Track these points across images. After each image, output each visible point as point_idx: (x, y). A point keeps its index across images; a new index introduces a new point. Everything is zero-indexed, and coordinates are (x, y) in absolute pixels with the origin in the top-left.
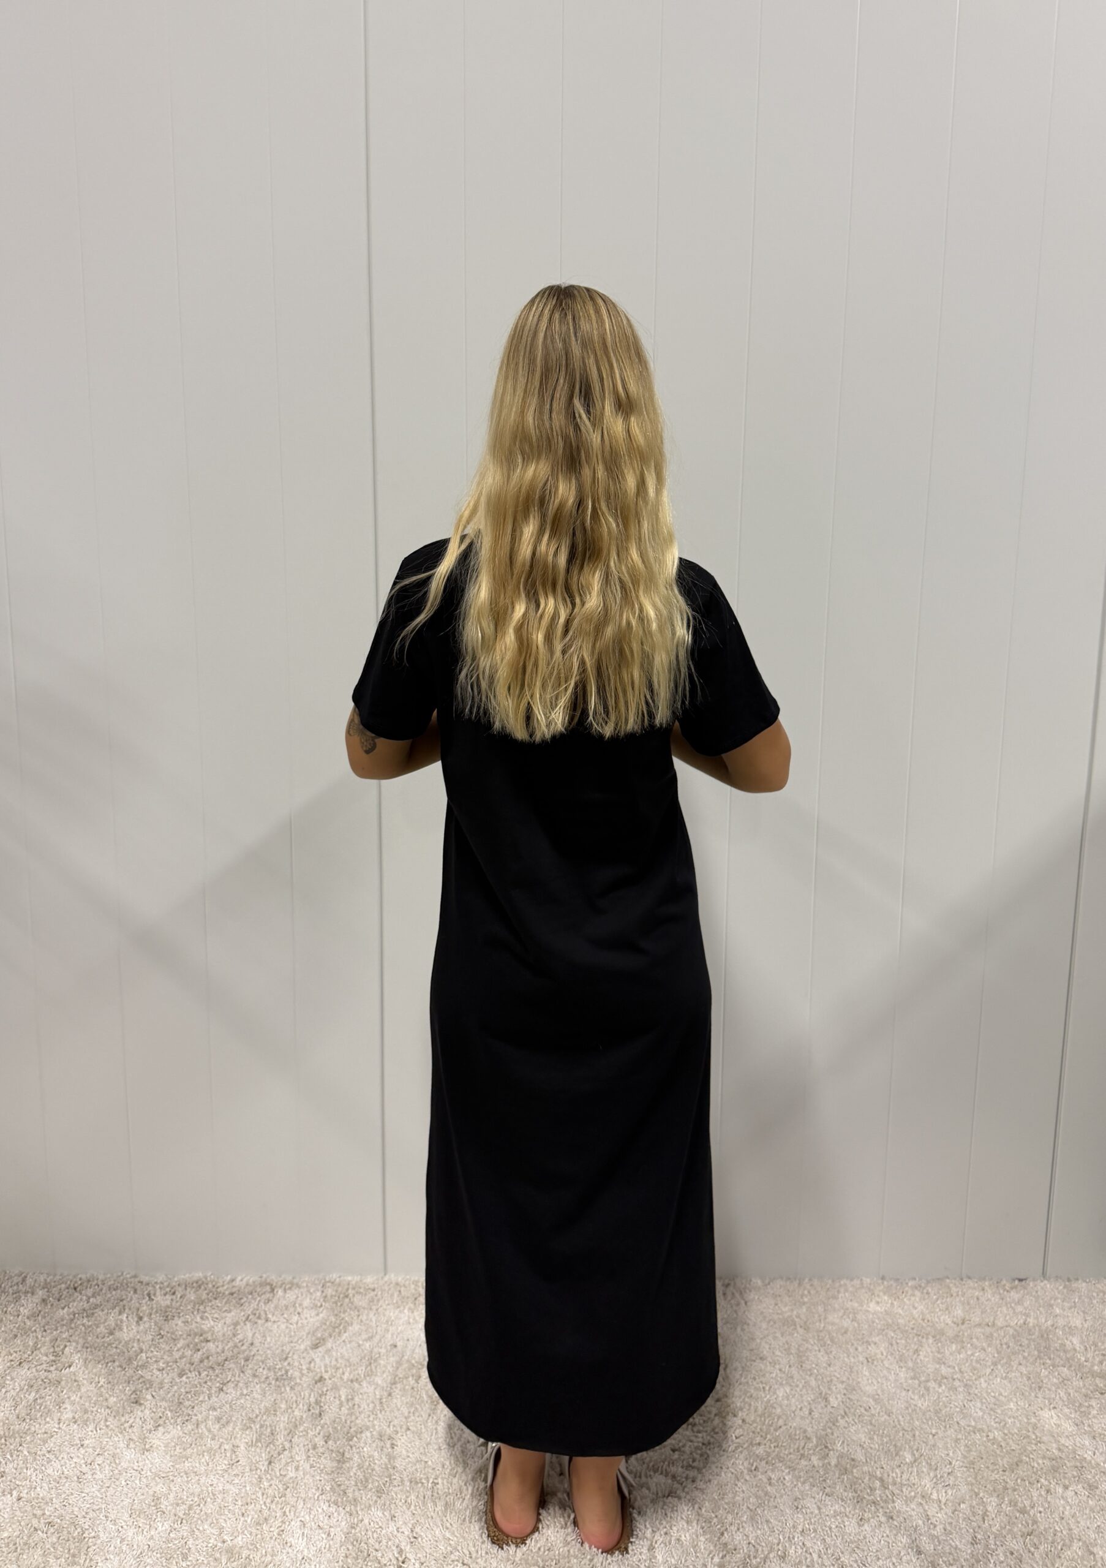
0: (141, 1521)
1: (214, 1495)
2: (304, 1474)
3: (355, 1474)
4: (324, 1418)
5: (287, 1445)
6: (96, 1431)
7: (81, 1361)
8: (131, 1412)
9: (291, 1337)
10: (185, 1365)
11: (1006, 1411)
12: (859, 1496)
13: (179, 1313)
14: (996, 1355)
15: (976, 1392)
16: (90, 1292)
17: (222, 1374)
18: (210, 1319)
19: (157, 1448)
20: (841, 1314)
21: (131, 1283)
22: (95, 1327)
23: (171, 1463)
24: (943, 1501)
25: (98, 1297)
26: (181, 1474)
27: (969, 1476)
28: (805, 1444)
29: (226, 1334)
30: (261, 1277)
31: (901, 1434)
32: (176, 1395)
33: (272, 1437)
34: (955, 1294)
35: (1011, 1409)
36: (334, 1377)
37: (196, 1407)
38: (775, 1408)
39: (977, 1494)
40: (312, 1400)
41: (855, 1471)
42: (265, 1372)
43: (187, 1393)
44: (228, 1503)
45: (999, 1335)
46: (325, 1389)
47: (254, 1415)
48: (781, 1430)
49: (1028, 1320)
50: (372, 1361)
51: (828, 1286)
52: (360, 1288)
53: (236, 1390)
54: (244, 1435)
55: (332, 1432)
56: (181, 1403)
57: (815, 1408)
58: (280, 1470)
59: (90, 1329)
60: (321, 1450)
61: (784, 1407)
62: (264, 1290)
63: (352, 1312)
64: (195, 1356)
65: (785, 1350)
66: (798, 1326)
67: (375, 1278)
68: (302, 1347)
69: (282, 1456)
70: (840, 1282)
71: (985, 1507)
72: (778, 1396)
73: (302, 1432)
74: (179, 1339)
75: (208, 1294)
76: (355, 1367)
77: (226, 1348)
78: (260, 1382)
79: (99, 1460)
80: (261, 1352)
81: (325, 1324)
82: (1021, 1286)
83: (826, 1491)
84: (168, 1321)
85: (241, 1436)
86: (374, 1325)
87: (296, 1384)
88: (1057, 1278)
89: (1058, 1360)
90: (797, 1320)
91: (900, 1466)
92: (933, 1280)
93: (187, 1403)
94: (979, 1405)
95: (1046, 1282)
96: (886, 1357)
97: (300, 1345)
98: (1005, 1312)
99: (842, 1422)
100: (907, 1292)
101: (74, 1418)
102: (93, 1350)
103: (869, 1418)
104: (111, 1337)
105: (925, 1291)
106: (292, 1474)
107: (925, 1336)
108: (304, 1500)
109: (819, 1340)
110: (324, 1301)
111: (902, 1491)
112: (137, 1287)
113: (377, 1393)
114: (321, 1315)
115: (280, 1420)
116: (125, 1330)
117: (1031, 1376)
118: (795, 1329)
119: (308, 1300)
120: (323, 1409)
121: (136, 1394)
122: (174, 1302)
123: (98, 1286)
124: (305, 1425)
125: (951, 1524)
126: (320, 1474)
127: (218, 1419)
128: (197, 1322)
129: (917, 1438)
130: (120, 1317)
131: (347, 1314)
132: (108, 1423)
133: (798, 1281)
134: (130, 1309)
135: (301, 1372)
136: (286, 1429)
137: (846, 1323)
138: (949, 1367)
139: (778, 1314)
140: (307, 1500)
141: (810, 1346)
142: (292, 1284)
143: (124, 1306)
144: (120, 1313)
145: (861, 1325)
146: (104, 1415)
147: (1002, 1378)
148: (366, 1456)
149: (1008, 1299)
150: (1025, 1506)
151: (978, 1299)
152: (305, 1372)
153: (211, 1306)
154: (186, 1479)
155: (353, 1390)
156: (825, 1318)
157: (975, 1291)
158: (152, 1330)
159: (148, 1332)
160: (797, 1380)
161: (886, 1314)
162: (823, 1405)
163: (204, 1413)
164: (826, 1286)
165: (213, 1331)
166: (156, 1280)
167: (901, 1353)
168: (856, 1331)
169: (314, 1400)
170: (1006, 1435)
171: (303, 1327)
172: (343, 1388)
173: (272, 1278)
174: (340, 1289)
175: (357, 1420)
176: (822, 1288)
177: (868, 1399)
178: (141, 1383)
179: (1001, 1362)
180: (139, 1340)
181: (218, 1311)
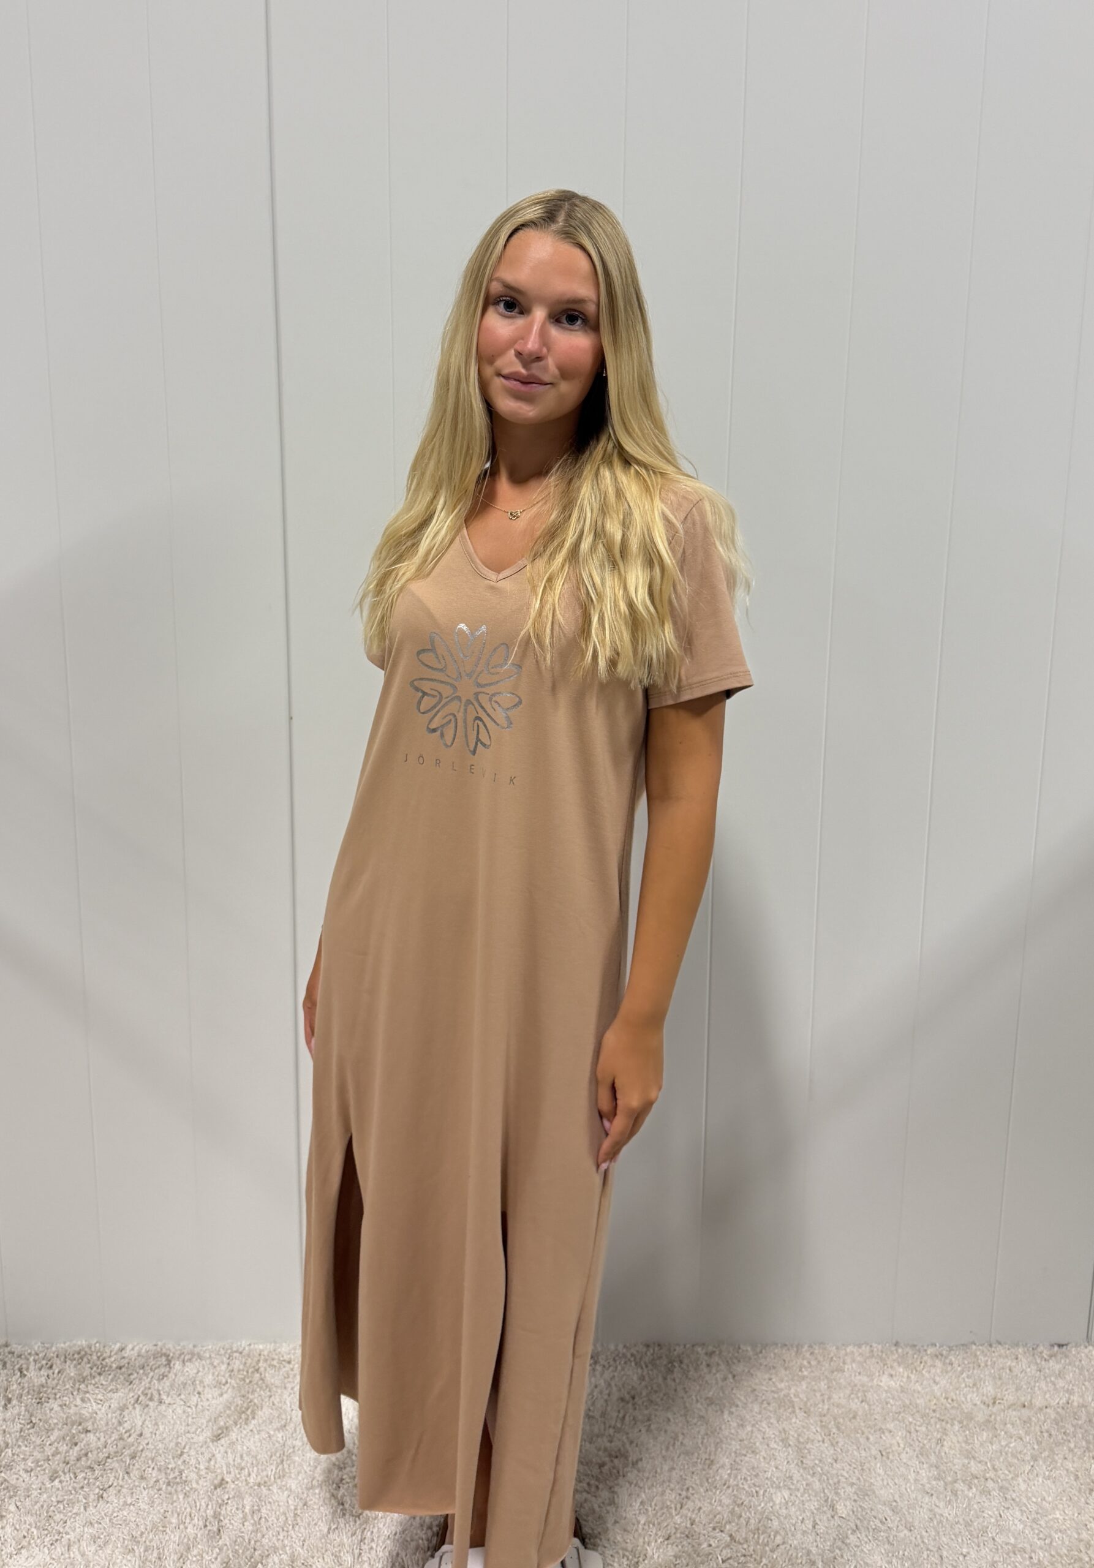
4: (223, 1537)
9: (188, 1425)
10: (58, 1464)
11: (1052, 1523)
13: (55, 1394)
14: (1036, 1447)
15: (1014, 1497)
17: (102, 1476)
18: (92, 1401)
20: (848, 1392)
29: (110, 1423)
30: (156, 1345)
31: (926, 1557)
32: (45, 1506)
34: (983, 1365)
35: (1057, 1519)
36: (238, 1479)
37: (68, 1522)
38: (771, 1520)
40: (210, 1512)
42: (155, 1473)
43: (58, 1502)
45: (1039, 1420)
46: (227, 1497)
47: (139, 1533)
48: (779, 1550)
49: (1072, 1397)
50: (285, 1458)
51: (832, 1354)
53: (119, 1498)
54: (124, 1561)
55: (231, 1556)
56: (50, 1517)
57: (820, 1520)
61: (782, 1518)
62: (160, 1363)
63: (262, 1392)
64: (71, 1453)
65: (782, 1441)
66: (797, 1408)
67: (291, 1346)
68: (201, 1438)
70: (845, 1350)
72: (774, 1504)
73: (195, 1556)
74: (53, 1429)
75: (91, 1368)
76: (263, 1467)
77: (109, 1442)
78: (148, 1488)
80: (150, 1446)
81: (229, 1408)
82: (1062, 1353)
84: (42, 1405)
85: (121, 1562)
86: (289, 1409)
87: (191, 1489)
90: (795, 1400)
92: (957, 1346)
93: (58, 1517)
94: (1018, 1514)
95: (1090, 1348)
96: (904, 1449)
97: (199, 1436)
98: (1045, 1388)
99: (852, 1539)
100: (926, 1362)
103: (887, 1535)
105: (947, 1361)
107: (950, 1421)
109: (822, 1427)
110: (230, 1375)
112: (6, 1359)
113: (290, 1502)
114: (225, 1396)
115: (170, 1539)
117: (1079, 1474)
118: (794, 1412)
119: (210, 1377)
120: (223, 1524)
122: (51, 1380)
124: (199, 1546)
127: (94, 1539)
128: (76, 1406)
129: (946, 1560)
131: (256, 1395)
133: (795, 1349)
135: (198, 1474)
137: (855, 1405)
138: (980, 1462)
139: (773, 1392)
141: (812, 1436)
142: (192, 1354)
145: (872, 1407)
147: (1044, 1477)
149: (1047, 1371)
151: (1010, 1370)
152: (203, 1473)
153: (94, 1385)
155: (260, 1498)
156: (829, 1398)
157: (1006, 1360)
158: (21, 1417)
159: (17, 1419)
160: (798, 1482)
161: (902, 1391)
162: (829, 1516)
163: (78, 1530)
164: (829, 1354)
165: (95, 1418)
166: (29, 1351)
167: (921, 1445)
168: (866, 1415)
169: (212, 1513)
170: (1054, 1556)
171: (203, 1411)
172: (247, 1496)
173: (170, 1346)
174: (249, 1361)
175: (263, 1539)
176: (824, 1356)
177: (884, 1508)
178: (4, 1489)
179: (1043, 1455)
180: (4, 1431)
181: (102, 1391)
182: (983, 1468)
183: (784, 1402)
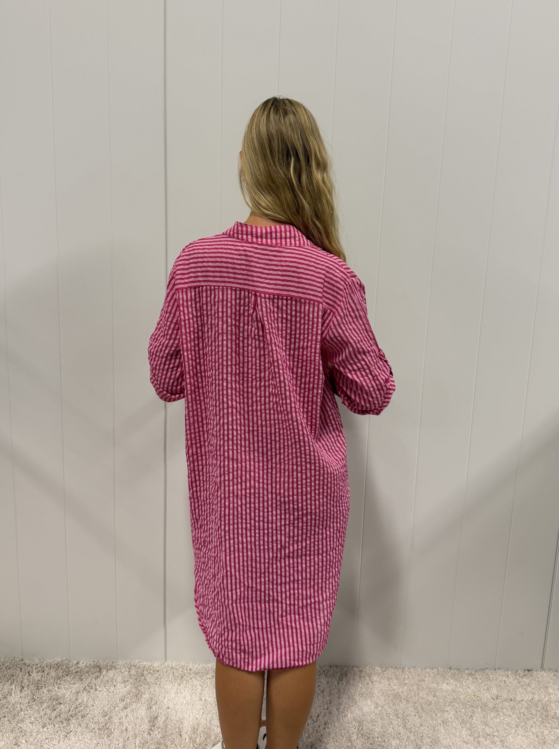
10: (46, 720)
13: (45, 685)
14: (518, 720)
15: (507, 745)
17: (67, 726)
18: (63, 688)
20: (427, 691)
21: (19, 664)
29: (72, 700)
30: (94, 662)
32: (39, 741)
34: (491, 679)
42: (93, 725)
43: (46, 739)
45: (519, 707)
49: (535, 696)
51: (419, 673)
52: (151, 670)
53: (76, 737)
62: (96, 670)
63: (145, 686)
64: (52, 714)
65: (396, 715)
66: (402, 699)
67: (159, 663)
70: (426, 671)
74: (44, 702)
75: (63, 672)
77: (71, 708)
78: (90, 732)
80: (91, 712)
81: (129, 693)
82: (530, 674)
84: (39, 690)
88: (550, 670)
89: (554, 724)
90: (402, 695)
92: (479, 670)
95: (543, 672)
96: (454, 720)
98: (522, 691)
100: (464, 678)
105: (475, 677)
107: (476, 707)
109: (414, 708)
110: (130, 677)
112: (22, 667)
114: (127, 687)
116: (13, 696)
117: (539, 734)
118: (401, 701)
119: (120, 678)
121: (16, 739)
122: (43, 678)
128: (55, 691)
130: (11, 687)
131: (142, 687)
133: (402, 670)
134: (17, 682)
135: (115, 725)
137: (430, 698)
138: (491, 728)
141: (410, 713)
142: (112, 666)
143: (14, 680)
144: (11, 684)
145: (439, 699)
147: (522, 736)
149: (522, 683)
151: (504, 682)
152: (117, 725)
153: (64, 680)
156: (418, 694)
157: (503, 677)
158: (29, 696)
159: (26, 697)
160: (403, 735)
161: (453, 692)
165: (64, 697)
166: (33, 663)
167: (462, 718)
168: (436, 703)
171: (117, 694)
173: (101, 663)
174: (139, 670)
176: (416, 674)
178: (20, 732)
179: (521, 725)
180: (20, 703)
181: (68, 684)
182: (492, 730)
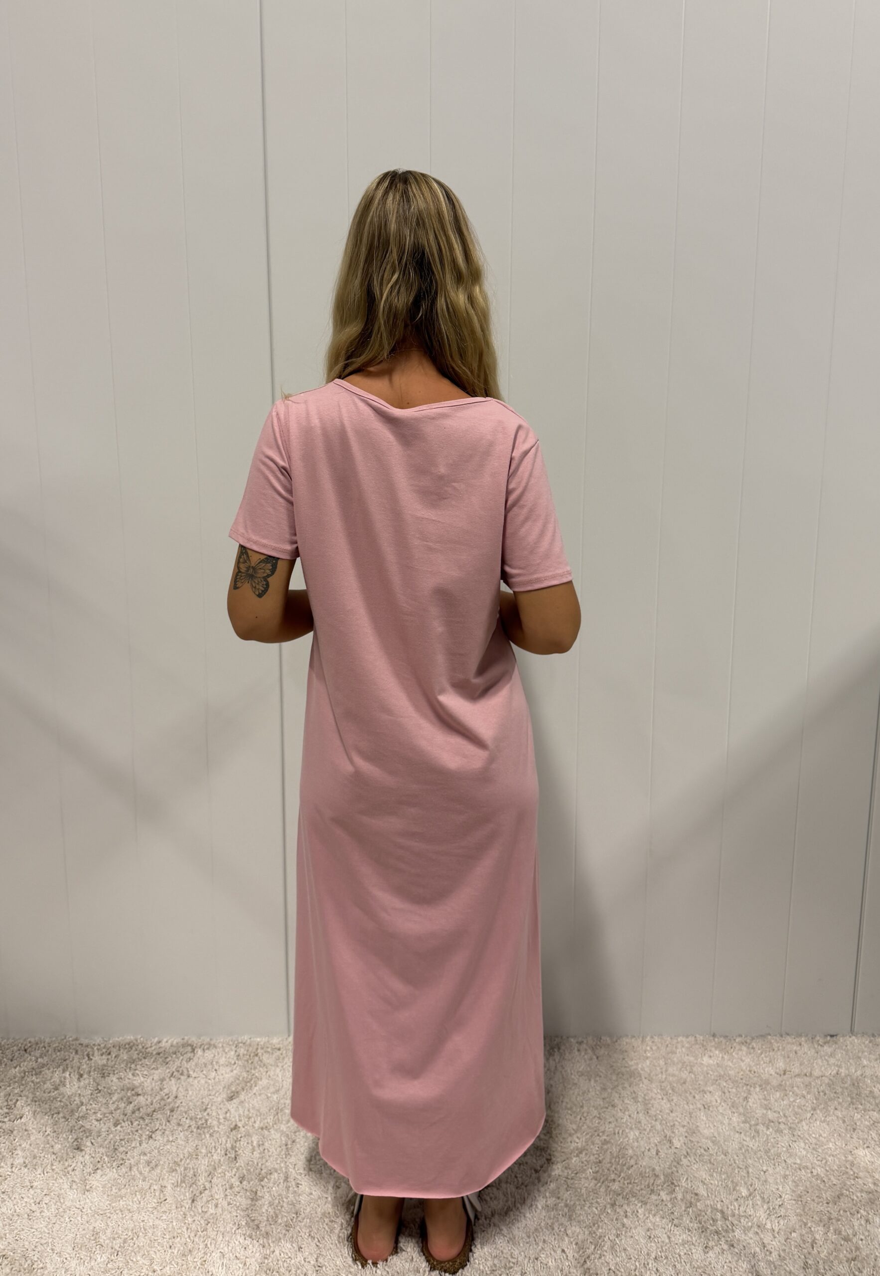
0: (83, 1254)
1: (145, 1230)
2: (222, 1210)
3: (267, 1211)
4: (239, 1161)
5: (208, 1185)
6: (44, 1174)
7: (30, 1112)
8: (74, 1157)
9: (209, 1090)
10: (119, 1116)
12: (703, 1226)
13: (114, 1071)
14: (815, 1102)
15: (799, 1134)
16: (38, 1053)
17: (151, 1123)
18: (140, 1075)
19: (96, 1189)
20: (680, 1066)
21: (73, 1045)
22: (42, 1084)
23: (108, 1202)
24: (776, 1229)
25: (45, 1058)
26: (117, 1212)
27: (798, 1208)
28: (654, 1180)
29: (154, 1089)
30: (183, 1039)
31: (737, 1172)
32: (112, 1142)
33: (195, 1178)
34: (776, 1049)
35: (830, 1148)
36: (247, 1125)
37: (129, 1152)
38: (627, 1150)
39: (806, 1224)
40: (229, 1145)
41: (698, 1204)
42: (188, 1121)
43: (121, 1140)
44: (157, 1237)
45: (816, 1083)
46: (239, 1136)
47: (179, 1159)
48: (633, 1168)
49: (840, 1070)
50: (279, 1111)
51: (668, 1042)
52: (268, 1048)
53: (164, 1138)
54: (170, 1177)
55: (246, 1174)
56: (116, 1149)
57: (661, 1149)
58: (202, 1207)
59: (38, 1085)
60: (237, 1189)
61: (635, 1148)
62: (186, 1050)
63: (261, 1069)
64: (128, 1107)
65: (633, 1098)
66: (643, 1077)
67: (280, 1039)
68: (219, 1099)
69: (203, 1195)
70: (677, 1039)
71: (813, 1235)
72: (629, 1139)
73: (220, 1174)
74: (114, 1094)
75: (138, 1054)
76: (265, 1117)
77: (155, 1101)
78: (184, 1131)
79: (46, 1200)
80: (183, 1104)
81: (239, 1079)
82: (833, 1041)
83: (674, 1222)
84: (105, 1078)
85: (168, 1178)
86: (280, 1080)
87: (214, 1131)
88: (863, 1034)
89: (869, 1105)
90: (642, 1072)
91: (737, 1200)
92: (757, 1037)
93: (121, 1149)
94: (802, 1145)
95: (854, 1037)
96: (720, 1103)
97: (217, 1097)
98: (821, 1064)
99: (685, 1162)
100: (735, 1048)
101: (24, 1163)
102: (41, 1103)
103: (709, 1158)
104: (56, 1092)
105: (751, 1046)
106: (212, 1211)
107: (753, 1086)
108: (223, 1234)
109: (661, 1089)
110: (237, 1059)
111: (740, 1222)
112: (78, 1048)
114: (235, 1072)
115: (201, 1163)
116: (68, 1086)
117: (846, 1119)
118: (641, 1080)
119: (224, 1059)
120: (238, 1153)
121: (78, 1142)
122: (110, 1061)
123: (45, 1048)
124: (223, 1167)
125: (784, 1250)
126: (236, 1210)
127: (148, 1163)
128: (129, 1079)
129: (751, 1174)
130: (64, 1075)
131: (257, 1070)
132: (54, 1167)
133: (641, 1039)
134: (72, 1068)
135: (218, 1121)
136: (206, 1171)
137: (684, 1075)
138: (775, 1112)
140: (225, 1234)
141: (654, 1095)
142: (210, 1044)
143: (67, 1065)
144: (64, 1071)
145: (698, 1076)
146: (50, 1160)
147: (821, 1121)
148: (276, 1194)
149: (822, 1052)
150: (848, 1235)
151: (796, 1053)
152: (222, 1121)
153: (141, 1065)
154: (121, 1216)
155: (263, 1137)
156: (666, 1071)
157: (793, 1046)
158: (91, 1086)
159: (88, 1087)
160: (645, 1125)
161: (718, 1066)
162: (668, 1147)
163: (136, 1157)
164: (665, 1042)
165: (143, 1086)
166: (94, 1043)
167: (732, 1100)
168: (693, 1081)
169: (230, 1146)
170: (828, 1171)
171: (219, 1082)
172: (254, 1135)
173: (193, 1039)
174: (251, 1049)
175: (267, 1164)
176: (662, 1044)
177: (706, 1141)
178: (82, 1132)
179: (820, 1107)
180: (80, 1095)
181: (147, 1069)
182: (777, 1115)
183: (634, 1074)
